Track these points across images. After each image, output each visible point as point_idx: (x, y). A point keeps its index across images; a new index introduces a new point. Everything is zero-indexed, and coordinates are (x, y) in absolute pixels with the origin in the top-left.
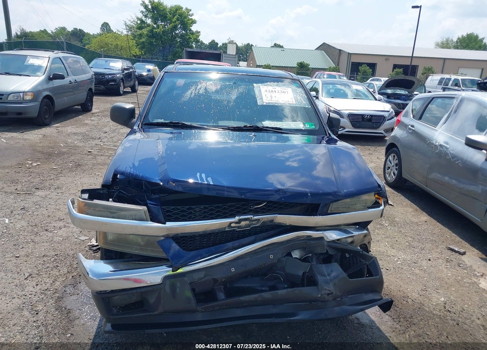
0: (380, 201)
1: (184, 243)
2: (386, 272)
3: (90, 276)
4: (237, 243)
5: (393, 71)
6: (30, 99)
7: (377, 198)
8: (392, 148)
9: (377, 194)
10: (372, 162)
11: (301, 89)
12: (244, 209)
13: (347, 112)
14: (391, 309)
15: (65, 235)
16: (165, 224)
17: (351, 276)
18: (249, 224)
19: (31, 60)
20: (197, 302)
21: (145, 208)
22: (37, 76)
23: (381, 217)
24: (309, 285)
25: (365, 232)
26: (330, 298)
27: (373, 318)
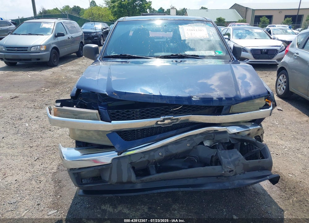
0: (269, 104)
1: (125, 136)
2: (276, 156)
3: (65, 159)
4: (162, 135)
5: (285, 20)
6: (44, 49)
7: (267, 101)
8: (282, 71)
9: (267, 98)
10: (267, 82)
11: (213, 27)
12: (167, 111)
13: (250, 48)
14: (279, 182)
15: (61, 133)
16: (111, 122)
17: (247, 159)
18: (171, 122)
19: (44, 24)
20: (136, 176)
21: (96, 111)
22: (48, 35)
23: (270, 115)
24: (216, 165)
25: (259, 127)
26: (231, 174)
27: (266, 188)
